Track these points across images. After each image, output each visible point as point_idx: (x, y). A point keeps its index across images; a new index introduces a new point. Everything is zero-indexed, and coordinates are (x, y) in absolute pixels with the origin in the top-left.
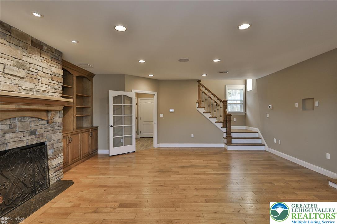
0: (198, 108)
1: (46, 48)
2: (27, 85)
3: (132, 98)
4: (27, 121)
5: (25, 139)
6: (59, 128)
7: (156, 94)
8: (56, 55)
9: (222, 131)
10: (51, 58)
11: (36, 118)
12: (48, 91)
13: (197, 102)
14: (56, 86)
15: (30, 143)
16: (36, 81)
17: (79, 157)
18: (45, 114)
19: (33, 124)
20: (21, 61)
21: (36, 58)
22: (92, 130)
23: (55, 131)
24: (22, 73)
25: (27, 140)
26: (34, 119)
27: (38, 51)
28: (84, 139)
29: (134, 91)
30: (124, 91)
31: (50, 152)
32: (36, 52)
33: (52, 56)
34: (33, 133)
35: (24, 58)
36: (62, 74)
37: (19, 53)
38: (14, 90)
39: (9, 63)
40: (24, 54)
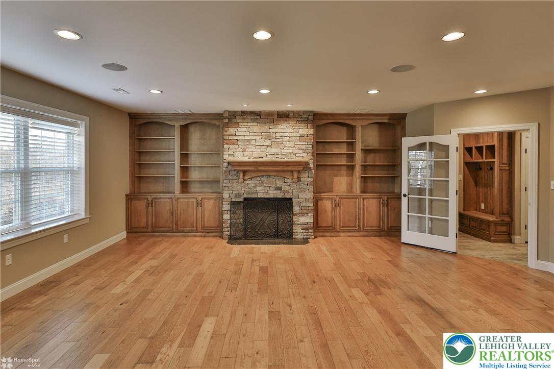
1: (292, 114)
2: (273, 150)
3: (448, 146)
4: (272, 179)
5: (270, 192)
6: (308, 187)
8: (305, 116)
10: (299, 121)
11: (281, 177)
12: (294, 152)
14: (303, 147)
15: (275, 197)
16: (282, 146)
18: (289, 173)
19: (277, 181)
20: (268, 134)
21: (282, 127)
22: (388, 198)
23: (302, 190)
24: (268, 142)
25: (273, 194)
26: (279, 178)
27: (283, 120)
28: (367, 208)
29: (458, 131)
30: (433, 135)
31: (296, 209)
32: (282, 122)
33: (300, 119)
34: (278, 188)
35: (271, 131)
36: (312, 133)
37: (265, 128)
38: (261, 156)
39: (258, 138)
40: (270, 127)
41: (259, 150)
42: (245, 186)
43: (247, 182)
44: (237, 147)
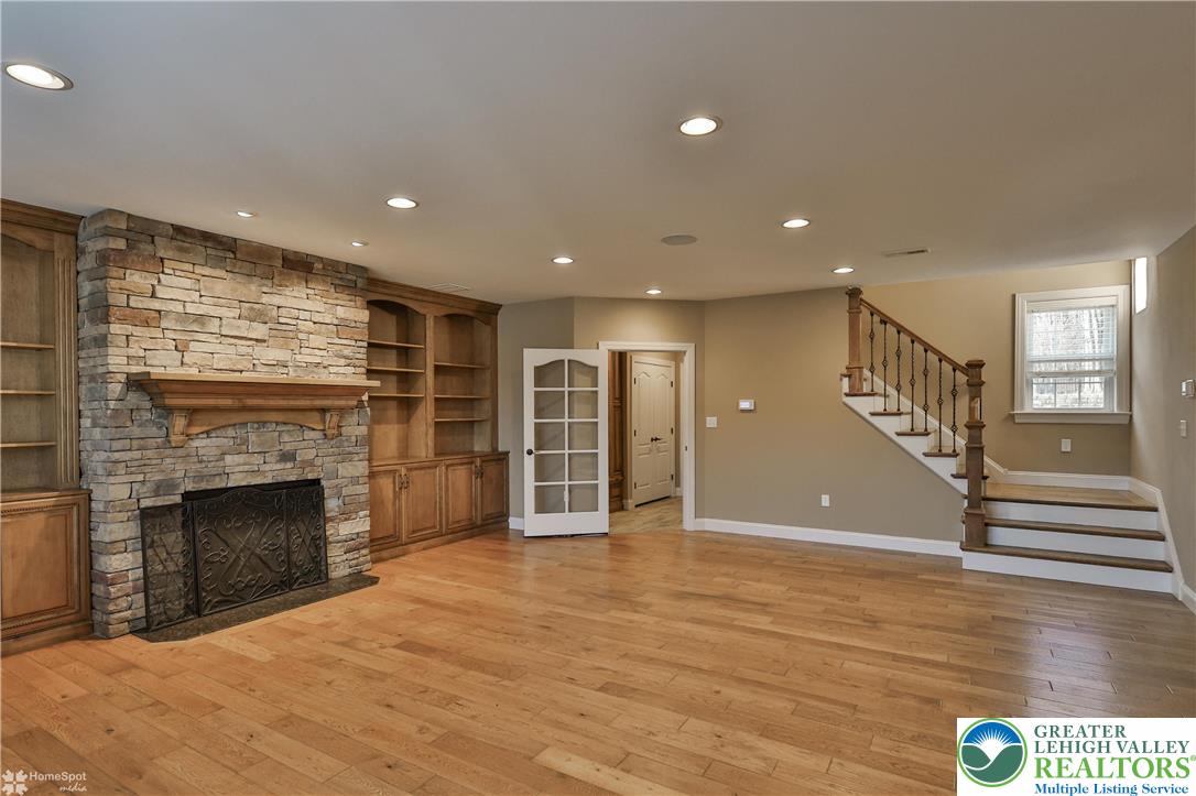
0: (847, 395)
1: (321, 266)
2: (273, 354)
3: (596, 368)
4: (271, 433)
5: (266, 468)
6: (357, 449)
7: (690, 349)
8: (349, 277)
9: (958, 491)
10: (336, 286)
11: (294, 424)
12: (326, 363)
13: (845, 372)
14: (347, 352)
15: (280, 479)
16: (294, 344)
17: (434, 527)
18: (316, 416)
19: (286, 438)
20: (256, 306)
21: (295, 294)
22: (483, 461)
23: (346, 457)
24: (260, 330)
25: (273, 471)
26: (290, 427)
27: (299, 277)
28: (453, 484)
29: (607, 346)
30: (572, 348)
31: (332, 505)
32: (296, 281)
33: (337, 282)
34: (287, 457)
35: (265, 299)
36: (367, 320)
37: (252, 289)
38: (241, 367)
39: (232, 315)
40: (265, 289)
41: (231, 350)
42: (188, 456)
43: (196, 443)
44: (157, 333)
